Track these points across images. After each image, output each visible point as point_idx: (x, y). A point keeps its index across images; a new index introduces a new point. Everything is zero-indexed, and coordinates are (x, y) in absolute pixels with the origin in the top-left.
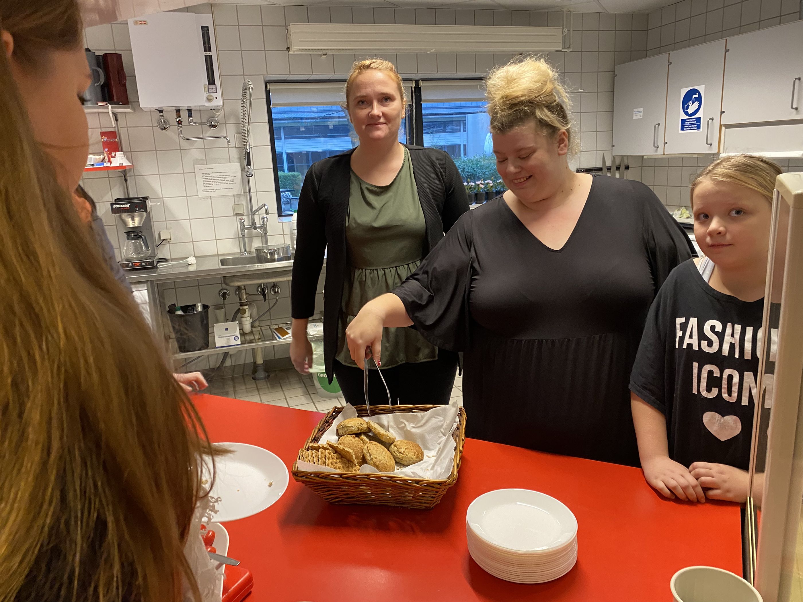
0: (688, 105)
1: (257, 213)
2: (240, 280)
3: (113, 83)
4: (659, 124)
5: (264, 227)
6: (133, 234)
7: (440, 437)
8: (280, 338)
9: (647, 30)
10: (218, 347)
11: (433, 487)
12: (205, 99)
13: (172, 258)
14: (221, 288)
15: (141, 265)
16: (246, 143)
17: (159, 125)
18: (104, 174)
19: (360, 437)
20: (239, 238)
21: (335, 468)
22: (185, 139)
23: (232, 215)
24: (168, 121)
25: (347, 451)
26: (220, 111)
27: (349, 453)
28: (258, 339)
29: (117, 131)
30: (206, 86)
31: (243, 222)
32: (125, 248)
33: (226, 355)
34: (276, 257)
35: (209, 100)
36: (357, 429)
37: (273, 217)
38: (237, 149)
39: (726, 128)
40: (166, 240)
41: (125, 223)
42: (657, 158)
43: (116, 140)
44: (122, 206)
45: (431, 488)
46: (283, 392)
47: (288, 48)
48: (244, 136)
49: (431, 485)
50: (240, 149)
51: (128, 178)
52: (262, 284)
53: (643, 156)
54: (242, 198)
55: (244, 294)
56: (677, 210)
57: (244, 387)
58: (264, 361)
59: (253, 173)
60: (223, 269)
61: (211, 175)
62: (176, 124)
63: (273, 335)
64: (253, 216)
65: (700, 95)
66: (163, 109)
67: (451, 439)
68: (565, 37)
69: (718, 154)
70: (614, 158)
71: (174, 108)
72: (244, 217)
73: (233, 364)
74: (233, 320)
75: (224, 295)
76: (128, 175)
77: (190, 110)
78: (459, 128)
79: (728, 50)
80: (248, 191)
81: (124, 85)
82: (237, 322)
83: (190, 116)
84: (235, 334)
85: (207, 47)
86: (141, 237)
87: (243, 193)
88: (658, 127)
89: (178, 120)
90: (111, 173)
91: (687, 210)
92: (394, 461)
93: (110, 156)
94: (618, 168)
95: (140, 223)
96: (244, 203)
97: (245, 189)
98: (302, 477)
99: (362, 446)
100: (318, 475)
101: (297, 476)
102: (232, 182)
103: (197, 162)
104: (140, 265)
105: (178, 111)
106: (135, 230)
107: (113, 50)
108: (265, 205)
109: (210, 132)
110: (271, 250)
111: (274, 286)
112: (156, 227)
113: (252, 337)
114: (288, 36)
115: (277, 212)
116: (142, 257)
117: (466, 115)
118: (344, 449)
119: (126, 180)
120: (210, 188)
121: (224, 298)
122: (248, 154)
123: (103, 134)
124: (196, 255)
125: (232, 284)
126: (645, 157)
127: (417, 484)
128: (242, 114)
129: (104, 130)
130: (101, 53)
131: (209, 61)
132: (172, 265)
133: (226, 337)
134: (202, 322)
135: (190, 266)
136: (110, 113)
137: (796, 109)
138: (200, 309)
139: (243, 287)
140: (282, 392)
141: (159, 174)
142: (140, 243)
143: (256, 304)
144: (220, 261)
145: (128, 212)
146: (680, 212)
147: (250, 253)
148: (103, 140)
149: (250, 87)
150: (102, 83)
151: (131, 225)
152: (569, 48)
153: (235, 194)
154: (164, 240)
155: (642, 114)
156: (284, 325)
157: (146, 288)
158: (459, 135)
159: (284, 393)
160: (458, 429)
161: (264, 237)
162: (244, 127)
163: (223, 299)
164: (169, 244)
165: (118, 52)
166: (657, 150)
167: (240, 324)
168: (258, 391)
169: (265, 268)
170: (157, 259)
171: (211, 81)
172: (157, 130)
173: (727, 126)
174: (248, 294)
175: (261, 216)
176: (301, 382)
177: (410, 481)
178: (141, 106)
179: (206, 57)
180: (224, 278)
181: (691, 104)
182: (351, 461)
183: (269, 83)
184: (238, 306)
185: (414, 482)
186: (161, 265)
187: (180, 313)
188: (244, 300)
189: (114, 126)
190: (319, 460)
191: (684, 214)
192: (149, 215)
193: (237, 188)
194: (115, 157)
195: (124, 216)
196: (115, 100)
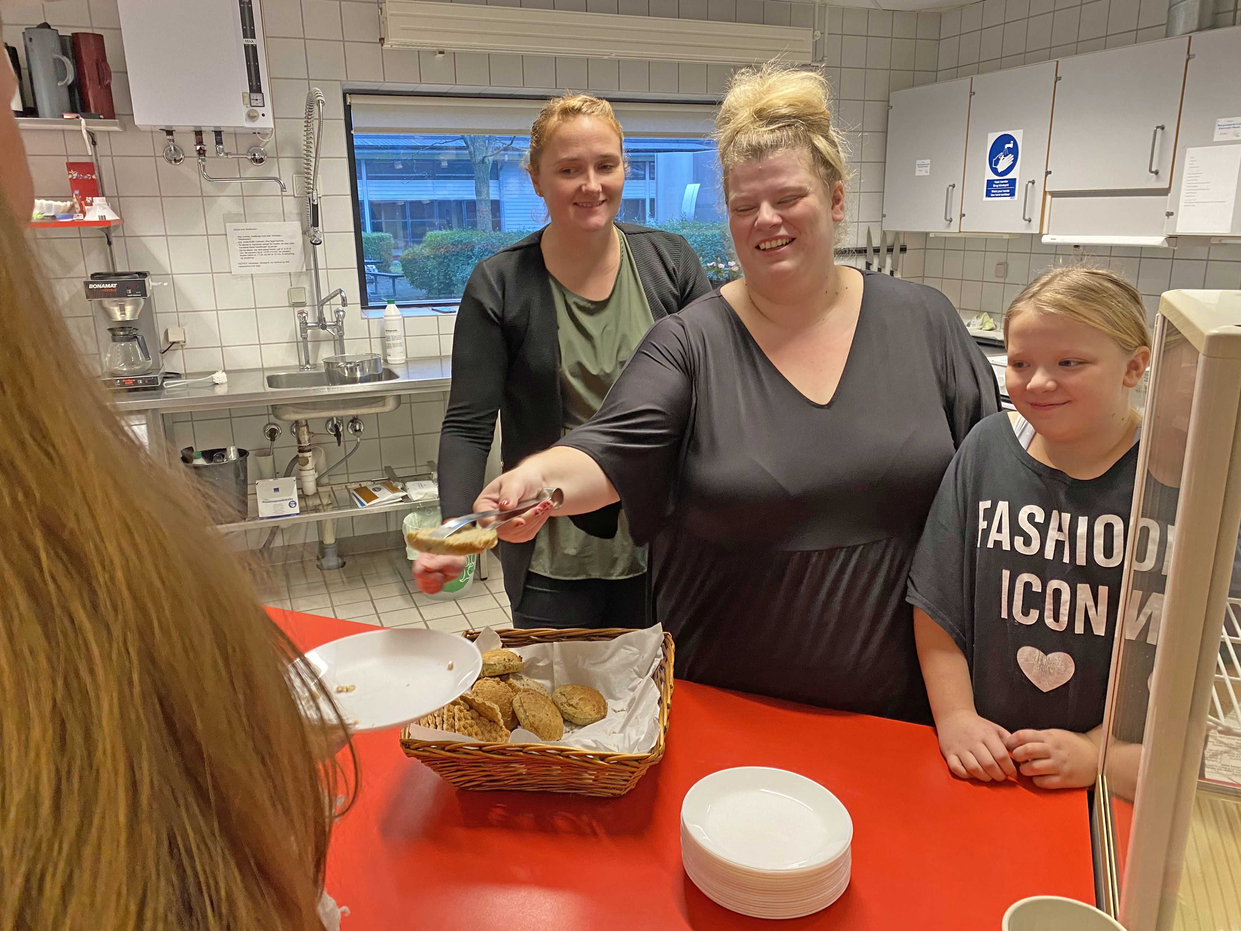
0: (998, 159)
1: (328, 303)
2: (299, 410)
3: (88, 82)
4: (954, 186)
5: (339, 325)
6: (122, 333)
7: (633, 680)
8: (362, 504)
9: (939, 40)
10: (262, 518)
11: (628, 765)
12: (244, 116)
13: (187, 372)
14: (267, 423)
15: (136, 383)
16: (311, 190)
17: (167, 154)
18: (73, 232)
19: (508, 682)
20: (297, 342)
21: (470, 735)
22: (210, 179)
23: (288, 305)
24: (181, 149)
25: (489, 707)
26: (269, 136)
27: (493, 709)
28: (328, 505)
29: (95, 161)
30: (247, 95)
31: (305, 317)
32: (109, 355)
33: (274, 531)
34: (359, 374)
35: (252, 117)
36: (502, 668)
37: (354, 310)
38: (297, 199)
39: (1052, 197)
40: (178, 342)
41: (108, 315)
42: (949, 238)
43: (94, 177)
44: (103, 286)
45: (624, 767)
46: (367, 589)
47: (382, 40)
48: (309, 178)
49: (623, 762)
50: (300, 199)
51: (114, 240)
52: (335, 419)
53: (927, 234)
54: (303, 277)
55: (305, 432)
56: (975, 317)
57: (304, 582)
58: (336, 539)
59: (322, 239)
60: (273, 393)
61: (253, 239)
62: (196, 154)
63: (351, 499)
64: (321, 308)
65: (1015, 144)
66: (173, 129)
67: (651, 686)
68: (815, 44)
69: (1041, 235)
70: (884, 234)
71: (193, 129)
72: (306, 309)
73: (286, 544)
74: (287, 474)
75: (273, 434)
76: (113, 235)
77: (218, 133)
78: (643, 172)
79: (1060, 78)
80: (313, 267)
81: (108, 87)
82: (294, 478)
83: (219, 142)
84: (291, 497)
85: (249, 31)
86: (136, 337)
87: (304, 270)
88: (952, 190)
89: (198, 147)
90: (86, 232)
91: (991, 317)
92: (562, 720)
93: (83, 202)
94: (890, 250)
95: (133, 315)
96: (307, 287)
97: (308, 265)
98: (416, 749)
99: (511, 696)
100: (442, 746)
101: (408, 748)
102: (288, 252)
103: (229, 218)
104: (134, 382)
105: (199, 133)
106: (124, 326)
107: (88, 28)
108: (341, 291)
109: (253, 170)
110: (350, 363)
111: (354, 420)
112: (162, 322)
113: (318, 502)
114: (382, 20)
115: (359, 301)
116: (137, 370)
117: (656, 154)
118: (484, 704)
119: (110, 243)
120: (251, 260)
121: (273, 439)
122: (315, 208)
123: (71, 166)
124: (226, 369)
125: (287, 417)
126: (932, 235)
127: (602, 760)
128: (305, 143)
129: (72, 160)
130: (68, 32)
131: (251, 53)
132: (187, 385)
133: (276, 501)
134: (237, 476)
135: (217, 386)
136: (84, 132)
137: (1156, 173)
138: (232, 455)
139: (304, 423)
140: (365, 589)
141: (166, 236)
142: (133, 347)
143: (324, 449)
144: (266, 379)
145: (114, 297)
146: (980, 320)
147: (315, 366)
148: (70, 176)
149: (319, 101)
150: (70, 82)
151: (119, 317)
152: (822, 61)
153: (293, 270)
154: (174, 343)
155: (928, 169)
156: (370, 483)
157: (144, 422)
158: (643, 185)
159: (369, 591)
160: (661, 667)
161: (339, 341)
162: (308, 164)
163: (271, 440)
164: (182, 349)
165: (97, 32)
166: (949, 225)
167: (299, 479)
168: (327, 588)
169: (340, 392)
170: (163, 373)
171: (255, 87)
172: (163, 162)
173: (1054, 194)
174: (313, 433)
175: (334, 308)
176: (395, 574)
177: (591, 757)
178: (137, 123)
179: (246, 47)
180: (274, 407)
181: (1003, 157)
182: (494, 722)
183: (350, 94)
184: (295, 452)
185: (597, 758)
186: (169, 384)
187: (200, 462)
188: (305, 443)
189: (90, 153)
190: (443, 721)
191: (987, 324)
192: (149, 304)
193: (296, 263)
194: (92, 205)
195: (106, 302)
196: (93, 111)
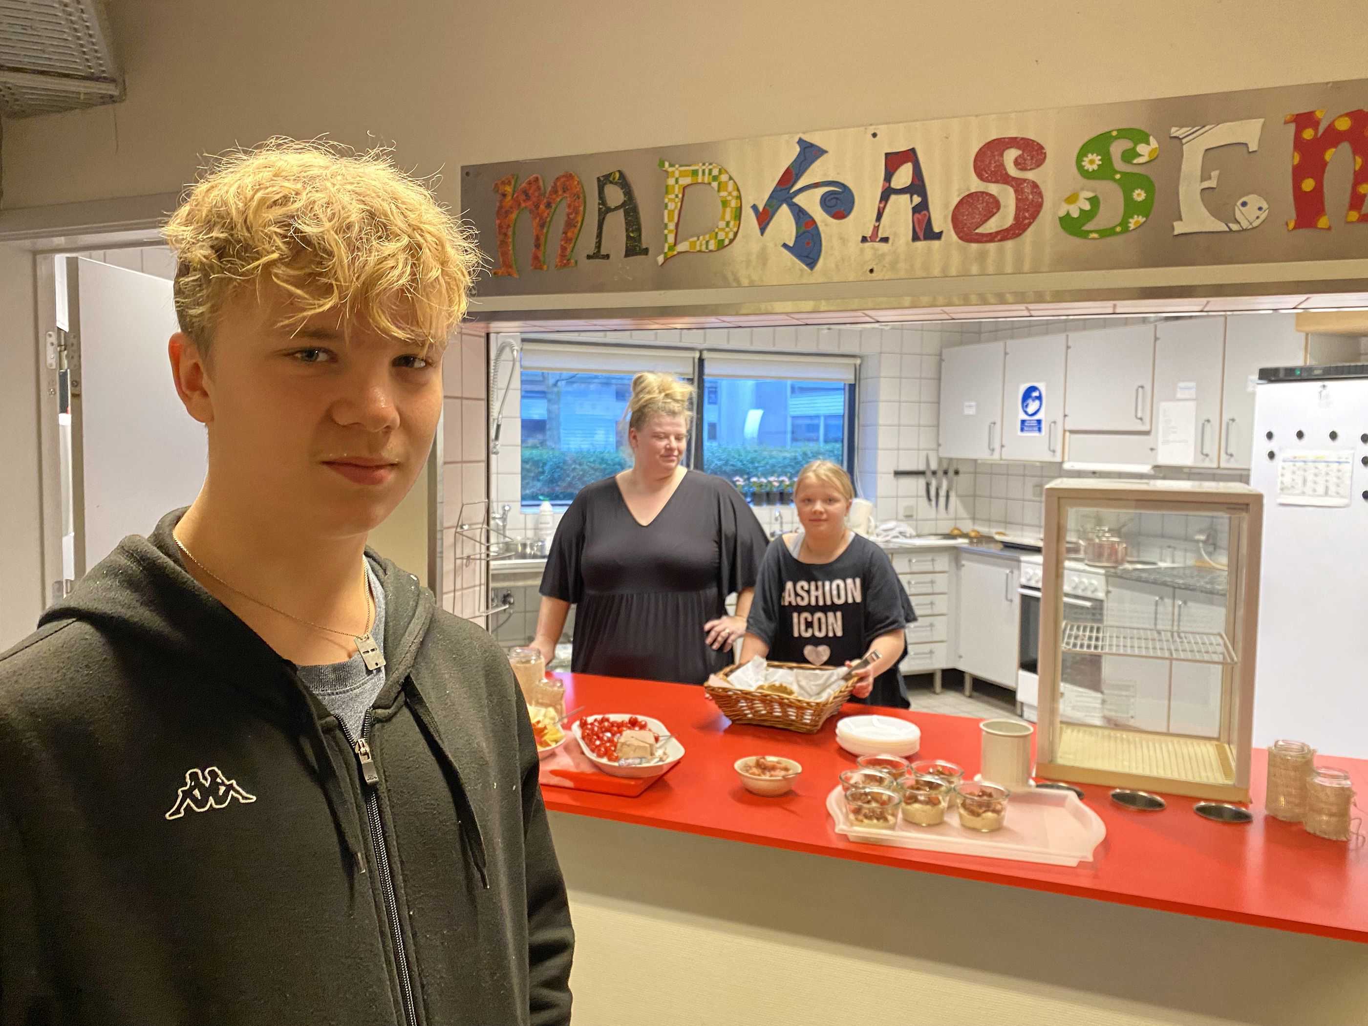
0: (1028, 404)
4: (994, 423)
5: (504, 518)
37: (515, 506)
39: (1070, 434)
42: (992, 464)
53: (975, 461)
65: (1040, 393)
69: (1061, 463)
70: (940, 460)
79: (1070, 347)
88: (994, 426)
94: (946, 473)
115: (519, 500)
126: (979, 462)
137: (1141, 419)
155: (974, 409)
161: (502, 531)
166: (992, 454)
173: (1072, 432)
181: (1031, 402)
183: (523, 341)
